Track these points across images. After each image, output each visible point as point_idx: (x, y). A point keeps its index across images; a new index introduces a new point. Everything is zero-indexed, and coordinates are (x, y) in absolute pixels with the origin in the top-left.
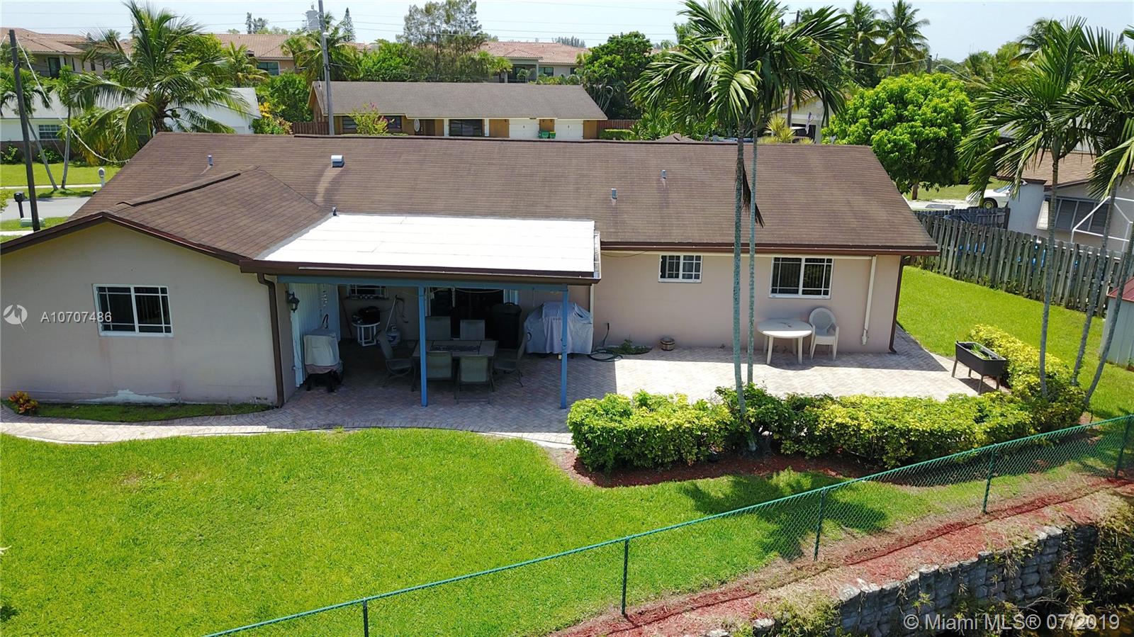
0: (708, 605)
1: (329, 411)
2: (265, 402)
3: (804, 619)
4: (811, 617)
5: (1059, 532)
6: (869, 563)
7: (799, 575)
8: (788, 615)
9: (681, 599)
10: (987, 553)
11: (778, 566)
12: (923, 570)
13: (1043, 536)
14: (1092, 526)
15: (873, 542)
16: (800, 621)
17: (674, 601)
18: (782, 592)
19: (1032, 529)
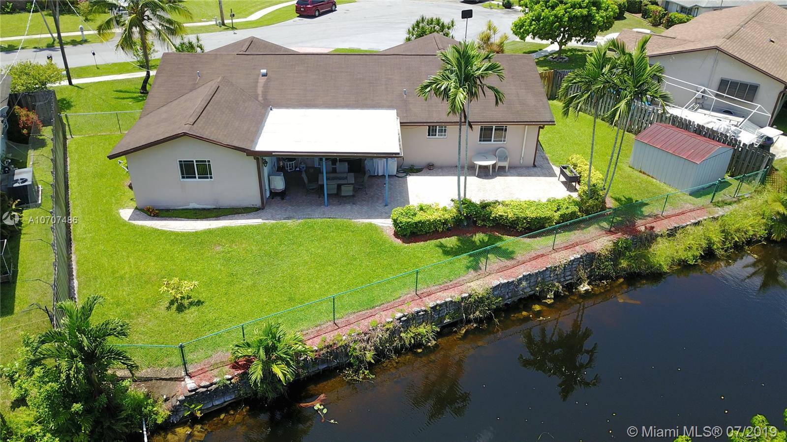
0: (445, 290)
1: (286, 210)
2: (256, 206)
3: (479, 294)
4: (482, 293)
5: (579, 256)
6: (505, 272)
7: (479, 277)
8: (473, 292)
9: (436, 287)
10: (549, 266)
11: (472, 273)
12: (524, 274)
13: (572, 258)
14: (593, 253)
15: (509, 263)
16: (478, 294)
17: (433, 288)
18: (472, 284)
19: (569, 256)
